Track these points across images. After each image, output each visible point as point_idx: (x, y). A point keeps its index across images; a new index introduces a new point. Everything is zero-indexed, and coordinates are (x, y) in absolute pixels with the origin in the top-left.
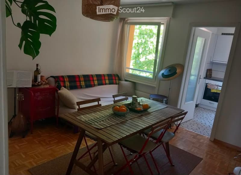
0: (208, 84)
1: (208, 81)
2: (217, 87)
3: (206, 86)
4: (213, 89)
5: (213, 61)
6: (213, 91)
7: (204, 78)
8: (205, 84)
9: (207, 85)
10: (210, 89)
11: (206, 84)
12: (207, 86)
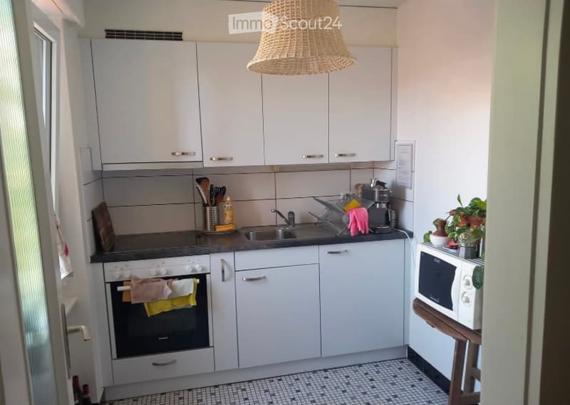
0: (121, 283)
1: (116, 270)
2: (171, 287)
3: (117, 296)
4: (155, 300)
5: (108, 168)
6: (155, 309)
7: (94, 259)
8: (108, 286)
9: (120, 289)
10: (141, 305)
11: (114, 285)
12: (121, 292)
